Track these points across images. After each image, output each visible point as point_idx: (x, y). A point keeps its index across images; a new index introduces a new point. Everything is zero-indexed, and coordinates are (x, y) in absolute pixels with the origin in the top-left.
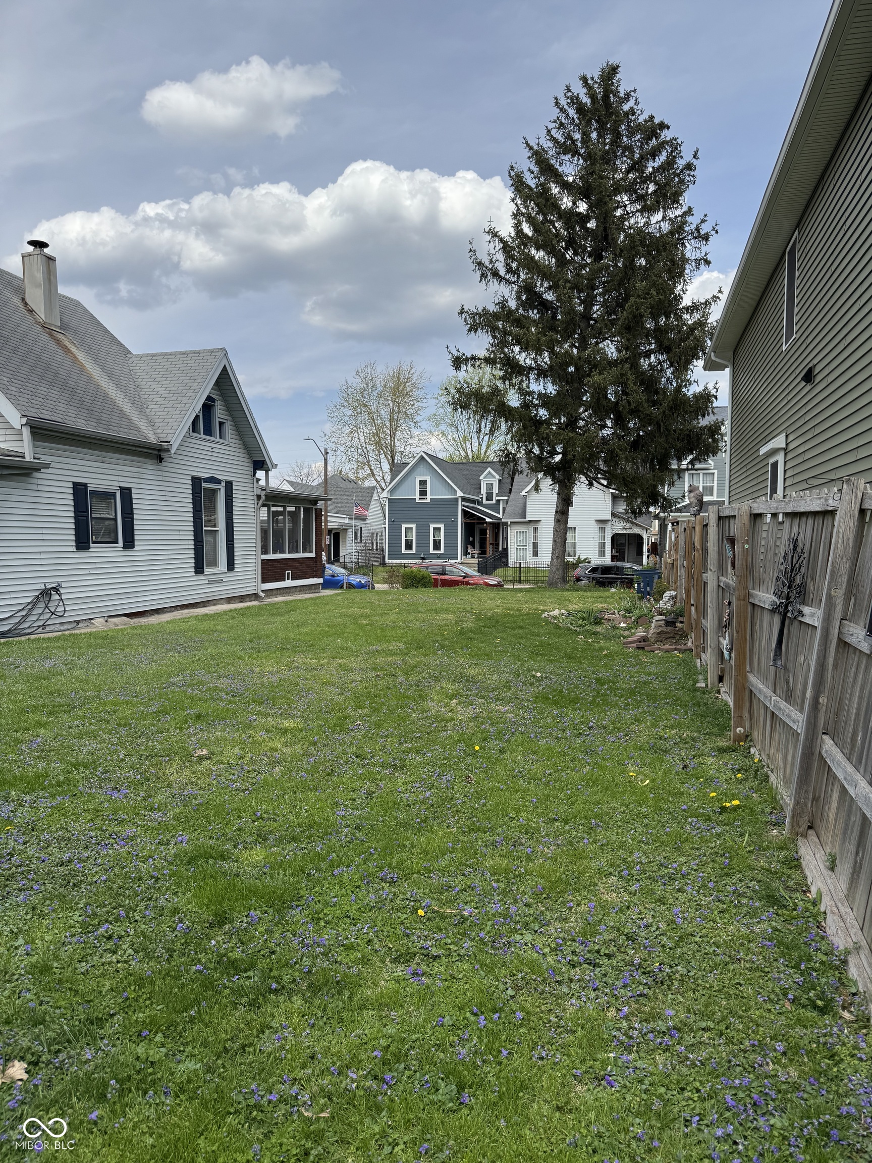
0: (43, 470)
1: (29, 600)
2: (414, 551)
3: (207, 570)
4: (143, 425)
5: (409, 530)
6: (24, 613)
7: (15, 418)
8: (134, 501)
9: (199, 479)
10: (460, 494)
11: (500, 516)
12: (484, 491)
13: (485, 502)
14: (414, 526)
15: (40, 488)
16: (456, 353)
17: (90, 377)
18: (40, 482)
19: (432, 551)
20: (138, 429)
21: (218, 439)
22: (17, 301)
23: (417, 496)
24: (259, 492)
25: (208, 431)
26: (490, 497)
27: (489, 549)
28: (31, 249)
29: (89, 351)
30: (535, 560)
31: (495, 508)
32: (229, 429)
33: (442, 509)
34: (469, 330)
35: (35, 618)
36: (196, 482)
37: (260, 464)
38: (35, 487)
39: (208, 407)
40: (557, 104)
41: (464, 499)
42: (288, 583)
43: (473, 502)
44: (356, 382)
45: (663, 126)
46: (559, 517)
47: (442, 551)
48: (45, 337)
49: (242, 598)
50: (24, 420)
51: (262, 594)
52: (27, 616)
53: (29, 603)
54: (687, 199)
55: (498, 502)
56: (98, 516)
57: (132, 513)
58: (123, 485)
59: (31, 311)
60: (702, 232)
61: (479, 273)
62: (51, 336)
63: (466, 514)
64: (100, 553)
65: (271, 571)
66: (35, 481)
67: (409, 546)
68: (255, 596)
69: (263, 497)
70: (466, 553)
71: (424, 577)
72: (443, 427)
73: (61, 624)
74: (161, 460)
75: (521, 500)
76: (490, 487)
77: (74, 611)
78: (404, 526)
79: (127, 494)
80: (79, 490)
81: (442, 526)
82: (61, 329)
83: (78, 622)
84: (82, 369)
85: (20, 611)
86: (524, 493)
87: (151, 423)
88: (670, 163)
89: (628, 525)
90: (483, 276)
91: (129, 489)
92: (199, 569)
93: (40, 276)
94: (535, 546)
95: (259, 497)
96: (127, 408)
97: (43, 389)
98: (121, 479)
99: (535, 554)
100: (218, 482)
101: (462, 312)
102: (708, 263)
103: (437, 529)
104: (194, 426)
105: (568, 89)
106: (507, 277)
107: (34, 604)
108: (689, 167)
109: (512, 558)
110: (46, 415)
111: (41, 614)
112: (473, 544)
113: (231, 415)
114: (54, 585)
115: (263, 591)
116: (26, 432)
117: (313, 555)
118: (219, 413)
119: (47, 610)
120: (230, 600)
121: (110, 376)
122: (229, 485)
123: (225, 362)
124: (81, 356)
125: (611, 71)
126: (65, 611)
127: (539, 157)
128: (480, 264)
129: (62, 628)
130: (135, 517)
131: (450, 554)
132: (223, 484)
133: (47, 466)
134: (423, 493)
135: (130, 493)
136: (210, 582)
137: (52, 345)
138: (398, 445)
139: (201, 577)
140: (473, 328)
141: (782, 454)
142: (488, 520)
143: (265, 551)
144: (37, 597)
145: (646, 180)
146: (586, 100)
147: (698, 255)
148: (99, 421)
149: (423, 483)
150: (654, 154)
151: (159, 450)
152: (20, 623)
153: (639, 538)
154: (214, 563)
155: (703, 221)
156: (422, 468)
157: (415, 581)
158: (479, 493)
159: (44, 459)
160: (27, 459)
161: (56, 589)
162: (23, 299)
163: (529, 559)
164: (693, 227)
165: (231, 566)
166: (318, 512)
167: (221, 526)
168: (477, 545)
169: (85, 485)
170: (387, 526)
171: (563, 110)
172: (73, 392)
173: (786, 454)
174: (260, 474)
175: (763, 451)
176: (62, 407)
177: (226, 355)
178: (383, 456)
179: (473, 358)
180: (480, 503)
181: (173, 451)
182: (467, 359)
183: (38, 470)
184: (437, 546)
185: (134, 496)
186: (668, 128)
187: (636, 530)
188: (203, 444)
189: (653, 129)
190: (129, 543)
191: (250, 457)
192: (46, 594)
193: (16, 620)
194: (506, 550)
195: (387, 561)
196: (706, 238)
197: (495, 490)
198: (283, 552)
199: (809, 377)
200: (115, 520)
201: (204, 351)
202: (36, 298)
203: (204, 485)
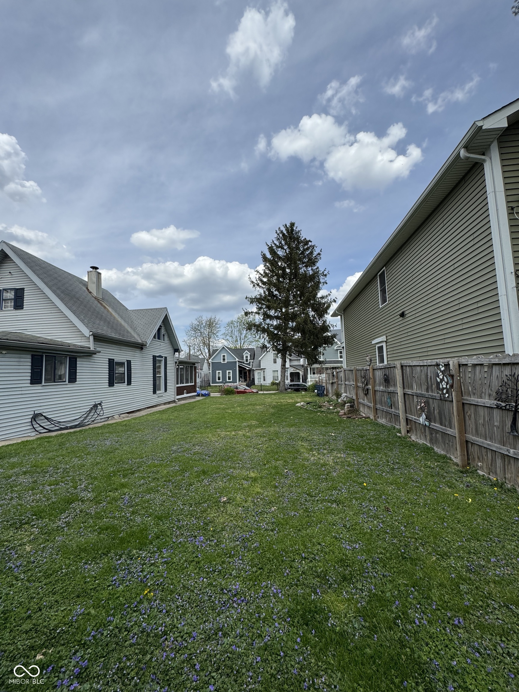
0: (97, 354)
1: (88, 410)
2: (221, 380)
3: (158, 392)
4: (135, 336)
5: (220, 373)
6: (85, 416)
7: (86, 332)
8: (132, 366)
9: (156, 356)
10: (237, 360)
11: (251, 367)
12: (245, 358)
13: (245, 362)
14: (221, 372)
15: (95, 361)
16: (246, 311)
17: (114, 318)
18: (95, 359)
19: (227, 380)
20: (134, 337)
21: (162, 341)
22: (85, 289)
23: (222, 361)
24: (176, 361)
25: (159, 338)
26: (247, 360)
27: (248, 379)
28: (91, 269)
29: (113, 308)
30: (264, 382)
31: (249, 364)
32: (166, 338)
33: (231, 365)
35: (90, 417)
36: (154, 357)
37: (177, 350)
38: (93, 361)
39: (159, 330)
40: (276, 232)
41: (239, 362)
42: (185, 395)
43: (241, 362)
45: (310, 241)
47: (231, 380)
48: (96, 302)
49: (169, 403)
50: (91, 333)
51: (177, 401)
52: (87, 416)
53: (88, 411)
54: (318, 264)
55: (250, 362)
56: (118, 372)
57: (131, 371)
58: (128, 359)
59: (90, 292)
60: (325, 274)
61: (252, 285)
62: (99, 302)
63: (239, 366)
64: (118, 387)
65: (180, 391)
66: (93, 358)
67: (219, 379)
68: (174, 402)
69: (178, 363)
71: (232, 391)
72: (228, 337)
73: (101, 419)
74: (142, 349)
75: (258, 362)
76: (247, 357)
77: (107, 413)
78: (217, 372)
79: (129, 362)
80: (111, 362)
81: (231, 371)
82: (102, 299)
83: (108, 418)
84: (111, 314)
85: (84, 415)
86: (260, 359)
87: (139, 335)
88: (311, 253)
89: (295, 369)
90: (254, 286)
91: (130, 361)
92: (154, 392)
93: (95, 279)
94: (264, 377)
95: (176, 363)
96: (129, 329)
97: (98, 322)
98: (128, 357)
99: (264, 380)
100: (162, 357)
101: (246, 298)
102: (326, 283)
103: (229, 373)
104: (154, 337)
105: (279, 228)
106: (262, 286)
107: (90, 411)
108: (319, 254)
109: (256, 382)
110: (100, 331)
111: (93, 416)
113: (167, 332)
114: (99, 402)
115: (177, 399)
116: (92, 338)
117: (193, 384)
118: (163, 331)
119: (96, 413)
120: (165, 404)
121: (122, 317)
122: (166, 358)
123: (166, 312)
124: (110, 310)
125: (292, 225)
126: (103, 413)
127: (270, 249)
128: (253, 282)
129: (101, 421)
130: (132, 372)
131: (234, 381)
132: (164, 358)
133: (99, 352)
134: (224, 360)
135: (131, 363)
136: (159, 397)
137: (99, 305)
138: (211, 344)
139: (155, 395)
140: (252, 302)
141: (385, 343)
142: (247, 369)
143: (177, 384)
144: (92, 408)
145: (304, 257)
146: (285, 232)
147: (324, 281)
148: (120, 334)
149: (224, 356)
150: (308, 249)
151: (142, 345)
152: (84, 420)
153: (298, 373)
154: (159, 389)
155: (325, 270)
156: (224, 350)
157: (229, 392)
158: (243, 359)
159: (98, 349)
160: (91, 349)
161: (100, 404)
162: (87, 288)
163: (263, 382)
164: (322, 272)
165: (166, 390)
166: (195, 368)
167: (162, 374)
168: (243, 377)
169: (113, 360)
170: (211, 372)
171: (278, 235)
172: (109, 323)
173: (386, 343)
174: (177, 353)
175: (374, 342)
176: (105, 328)
177: (167, 310)
178: (206, 347)
179: (252, 312)
180: (243, 363)
181: (147, 346)
182: (250, 313)
183: (95, 354)
184: (229, 378)
185: (132, 363)
187: (298, 371)
188: (158, 343)
189: (306, 242)
190: (129, 383)
191: (173, 348)
192: (96, 406)
193: (82, 419)
194: (254, 379)
195: (211, 384)
196: (326, 275)
197: (249, 358)
198: (183, 383)
199: (402, 315)
200: (124, 373)
201: (158, 309)
202: (93, 288)
203: (157, 358)
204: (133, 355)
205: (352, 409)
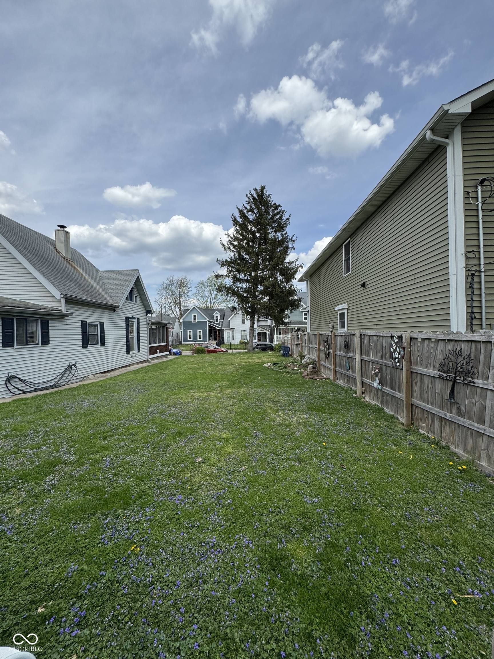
0: (69, 316)
1: (63, 371)
2: (192, 339)
3: (131, 352)
4: (107, 297)
5: (190, 332)
6: (60, 376)
7: (58, 295)
8: (105, 327)
9: (128, 318)
10: (208, 320)
11: (221, 327)
12: (215, 318)
13: (215, 322)
14: (192, 331)
15: (68, 323)
16: (216, 274)
17: (85, 279)
18: (68, 321)
19: (198, 339)
20: (106, 299)
21: (135, 303)
22: (52, 248)
23: (193, 321)
24: (148, 322)
25: (131, 300)
26: (217, 320)
27: (218, 338)
28: (59, 228)
29: (83, 269)
31: (219, 324)
32: (138, 298)
33: (202, 325)
34: (221, 266)
35: (65, 378)
36: (127, 319)
37: (149, 311)
38: (66, 323)
39: (131, 292)
40: (247, 196)
41: (209, 321)
42: (158, 355)
43: (211, 322)
44: (167, 282)
45: (279, 206)
46: (251, 328)
47: (202, 339)
48: (65, 262)
49: (142, 362)
50: (62, 296)
51: (150, 360)
52: (62, 377)
53: (62, 372)
54: (287, 230)
55: (220, 322)
56: (91, 334)
57: (104, 332)
58: (100, 321)
59: (59, 252)
60: (293, 239)
61: (224, 248)
62: (68, 262)
63: (210, 326)
64: (91, 348)
65: (153, 351)
66: (66, 321)
67: (190, 337)
68: (147, 361)
69: (150, 324)
70: (210, 339)
71: (203, 350)
72: (198, 297)
73: (76, 379)
74: (114, 310)
75: (228, 322)
76: (217, 317)
77: (82, 373)
78: (188, 331)
79: (102, 324)
80: (84, 324)
81: (202, 331)
82: (71, 259)
83: (83, 378)
84: (82, 275)
85: (58, 376)
86: (229, 319)
87: (111, 297)
88: (281, 218)
89: (262, 329)
90: (225, 249)
91: (103, 323)
92: (128, 352)
93: (63, 239)
94: (233, 337)
95: (148, 324)
96: (101, 291)
97: (68, 283)
98: (100, 319)
99: (233, 339)
100: (135, 318)
101: (217, 261)
102: (294, 249)
103: (200, 332)
104: (127, 299)
105: (250, 192)
106: (233, 250)
107: (65, 372)
108: (288, 219)
110: (71, 294)
111: (67, 376)
112: (212, 336)
113: (139, 294)
114: (73, 364)
115: (150, 359)
116: (63, 301)
117: (166, 344)
118: (135, 293)
119: (70, 374)
120: (138, 363)
121: (93, 278)
122: (138, 319)
123: (138, 274)
124: (81, 271)
125: (263, 188)
126: (78, 374)
127: (241, 212)
128: (224, 245)
129: (76, 381)
130: (105, 333)
131: (205, 340)
132: (136, 319)
133: (72, 314)
134: (195, 319)
135: (103, 324)
136: (132, 357)
137: (69, 266)
138: (182, 303)
139: (129, 355)
140: (223, 265)
141: (346, 310)
142: (217, 328)
143: (150, 344)
144: (66, 369)
145: (274, 222)
146: (256, 196)
147: (292, 246)
148: (92, 296)
149: (195, 316)
150: (277, 214)
151: (114, 307)
152: (59, 381)
153: (265, 333)
154: (133, 350)
155: (293, 236)
156: (194, 311)
157: (199, 351)
158: (213, 319)
159: (70, 311)
160: (63, 312)
161: (74, 365)
162: (55, 248)
163: (232, 341)
164: (290, 237)
165: (139, 350)
166: (167, 328)
167: (135, 335)
168: (213, 336)
169: (86, 322)
170: (182, 331)
171: (249, 198)
172: (80, 284)
173: (348, 310)
174: (149, 315)
175: (336, 308)
176: (77, 290)
177: (139, 272)
178: (177, 307)
179: (222, 275)
180: (214, 323)
181: (120, 307)
182: (220, 276)
183: (67, 316)
184: (200, 337)
185: (105, 325)
186: (281, 207)
187: (265, 331)
188: (129, 304)
189: (276, 207)
190: (103, 344)
191: (145, 309)
192: (70, 367)
193: (57, 380)
194: (223, 338)
195: (182, 343)
196: (294, 241)
197: (219, 318)
198: (156, 343)
199: (364, 285)
200: (98, 335)
201: (130, 270)
202: (61, 247)
203: (130, 320)
204: (105, 317)
205: (314, 370)
